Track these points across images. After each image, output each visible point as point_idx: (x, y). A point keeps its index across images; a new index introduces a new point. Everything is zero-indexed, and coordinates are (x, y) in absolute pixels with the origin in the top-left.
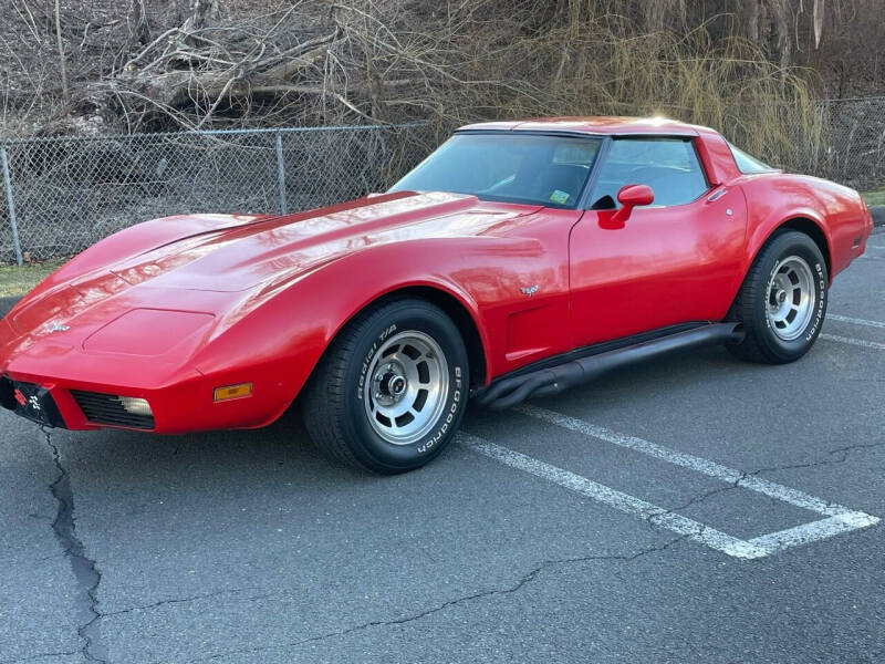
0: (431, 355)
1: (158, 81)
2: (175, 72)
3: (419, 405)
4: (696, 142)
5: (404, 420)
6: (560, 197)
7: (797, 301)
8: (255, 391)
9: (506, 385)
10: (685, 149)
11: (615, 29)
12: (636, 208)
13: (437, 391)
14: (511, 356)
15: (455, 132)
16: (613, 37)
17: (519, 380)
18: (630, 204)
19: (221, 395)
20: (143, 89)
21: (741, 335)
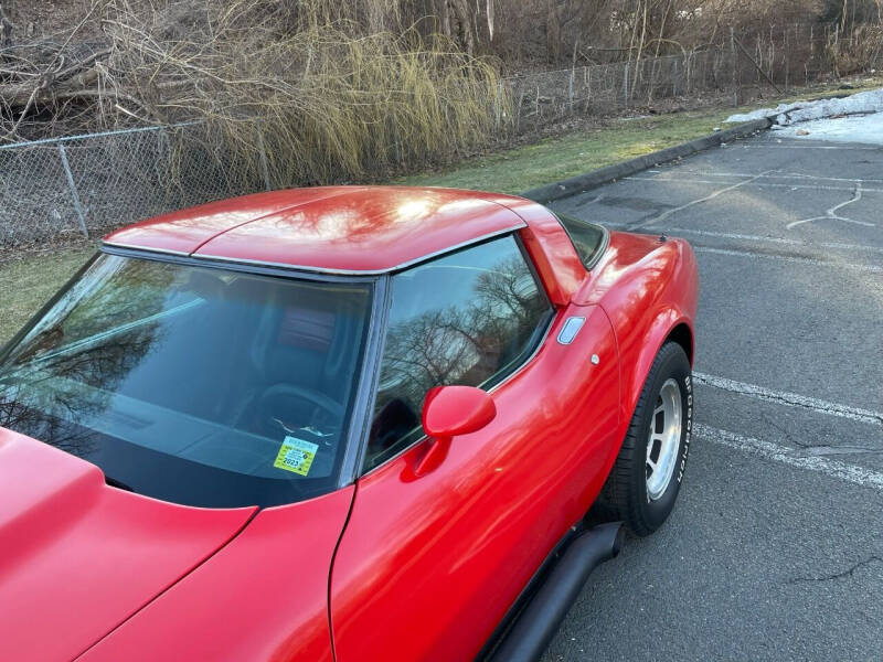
11: (347, 31)
16: (346, 38)
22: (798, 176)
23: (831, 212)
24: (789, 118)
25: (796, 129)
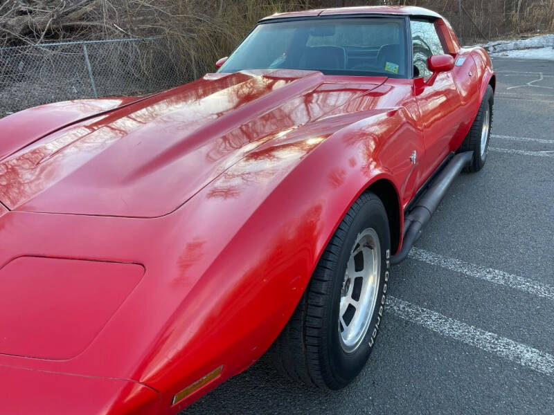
0: (369, 245)
1: (11, 22)
2: (20, 17)
3: (356, 294)
4: (436, 21)
6: (392, 68)
20: (4, 26)
22: (507, 71)
23: (529, 84)
24: (495, 49)
25: (500, 54)
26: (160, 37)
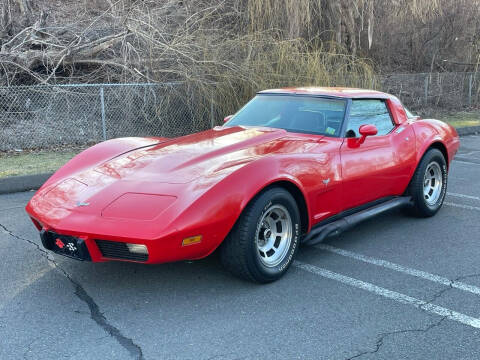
0: (284, 218)
1: (22, 56)
2: (32, 51)
3: (277, 244)
4: (386, 101)
5: (271, 253)
6: (331, 131)
7: (433, 185)
8: (202, 240)
9: (314, 232)
10: (382, 105)
12: (368, 137)
13: (286, 237)
14: (317, 216)
15: (255, 94)
17: (320, 229)
18: (365, 134)
19: (186, 242)
20: (15, 60)
21: (412, 203)
26: (180, 83)
